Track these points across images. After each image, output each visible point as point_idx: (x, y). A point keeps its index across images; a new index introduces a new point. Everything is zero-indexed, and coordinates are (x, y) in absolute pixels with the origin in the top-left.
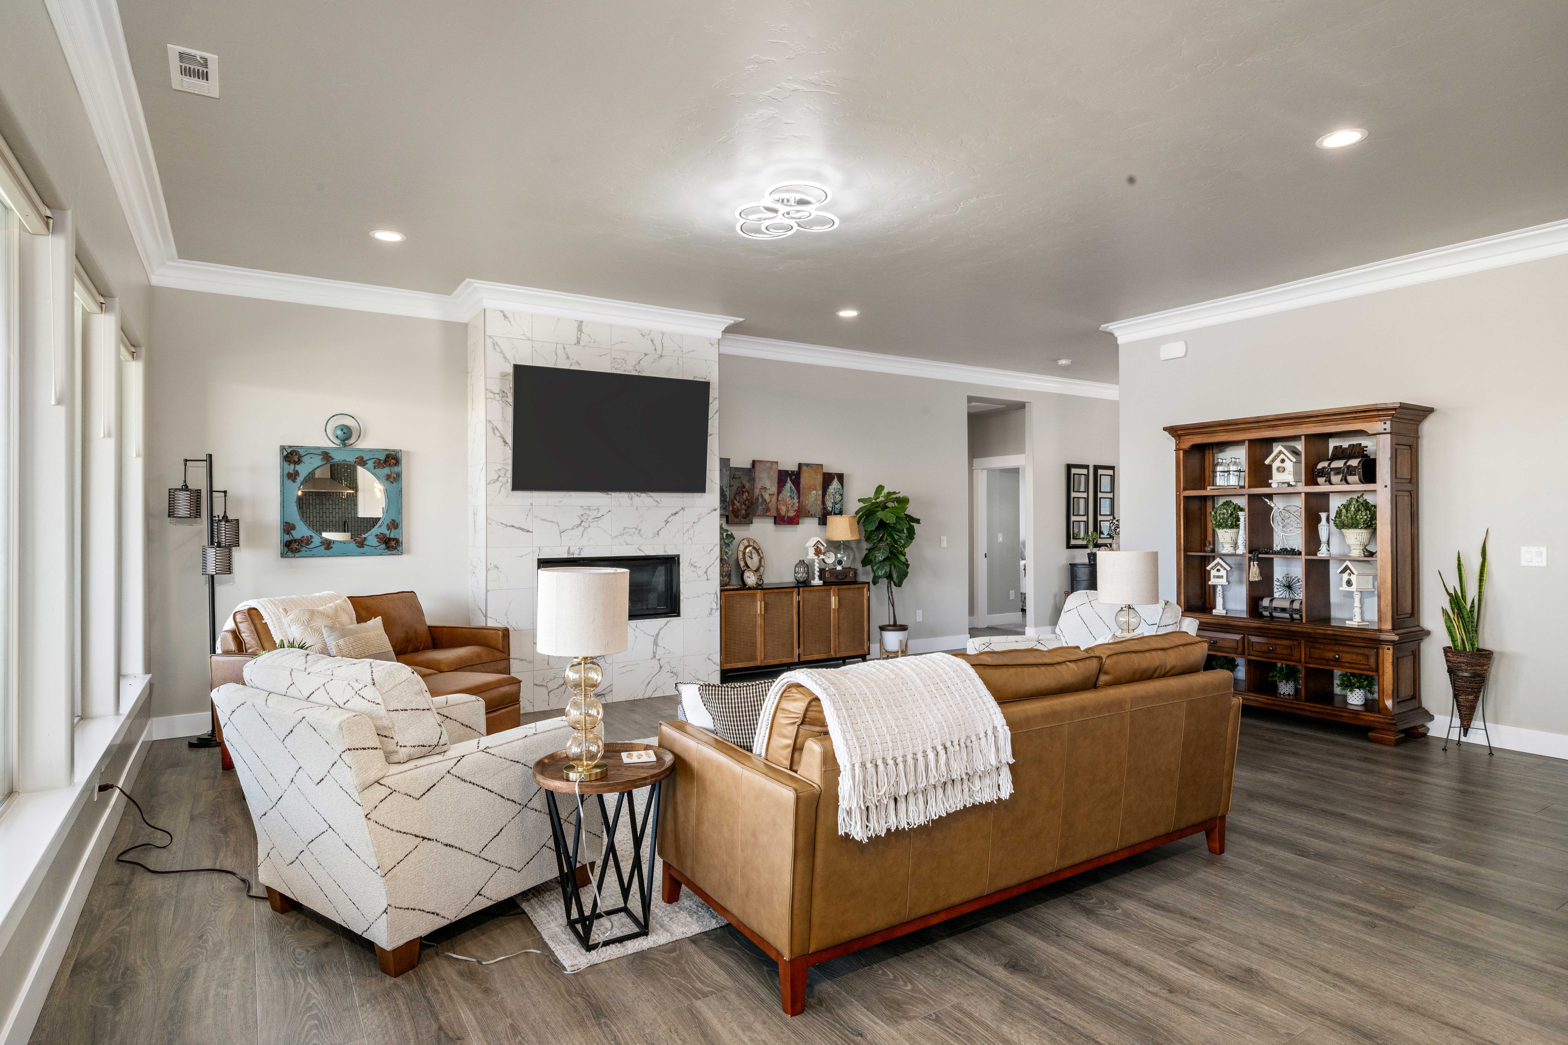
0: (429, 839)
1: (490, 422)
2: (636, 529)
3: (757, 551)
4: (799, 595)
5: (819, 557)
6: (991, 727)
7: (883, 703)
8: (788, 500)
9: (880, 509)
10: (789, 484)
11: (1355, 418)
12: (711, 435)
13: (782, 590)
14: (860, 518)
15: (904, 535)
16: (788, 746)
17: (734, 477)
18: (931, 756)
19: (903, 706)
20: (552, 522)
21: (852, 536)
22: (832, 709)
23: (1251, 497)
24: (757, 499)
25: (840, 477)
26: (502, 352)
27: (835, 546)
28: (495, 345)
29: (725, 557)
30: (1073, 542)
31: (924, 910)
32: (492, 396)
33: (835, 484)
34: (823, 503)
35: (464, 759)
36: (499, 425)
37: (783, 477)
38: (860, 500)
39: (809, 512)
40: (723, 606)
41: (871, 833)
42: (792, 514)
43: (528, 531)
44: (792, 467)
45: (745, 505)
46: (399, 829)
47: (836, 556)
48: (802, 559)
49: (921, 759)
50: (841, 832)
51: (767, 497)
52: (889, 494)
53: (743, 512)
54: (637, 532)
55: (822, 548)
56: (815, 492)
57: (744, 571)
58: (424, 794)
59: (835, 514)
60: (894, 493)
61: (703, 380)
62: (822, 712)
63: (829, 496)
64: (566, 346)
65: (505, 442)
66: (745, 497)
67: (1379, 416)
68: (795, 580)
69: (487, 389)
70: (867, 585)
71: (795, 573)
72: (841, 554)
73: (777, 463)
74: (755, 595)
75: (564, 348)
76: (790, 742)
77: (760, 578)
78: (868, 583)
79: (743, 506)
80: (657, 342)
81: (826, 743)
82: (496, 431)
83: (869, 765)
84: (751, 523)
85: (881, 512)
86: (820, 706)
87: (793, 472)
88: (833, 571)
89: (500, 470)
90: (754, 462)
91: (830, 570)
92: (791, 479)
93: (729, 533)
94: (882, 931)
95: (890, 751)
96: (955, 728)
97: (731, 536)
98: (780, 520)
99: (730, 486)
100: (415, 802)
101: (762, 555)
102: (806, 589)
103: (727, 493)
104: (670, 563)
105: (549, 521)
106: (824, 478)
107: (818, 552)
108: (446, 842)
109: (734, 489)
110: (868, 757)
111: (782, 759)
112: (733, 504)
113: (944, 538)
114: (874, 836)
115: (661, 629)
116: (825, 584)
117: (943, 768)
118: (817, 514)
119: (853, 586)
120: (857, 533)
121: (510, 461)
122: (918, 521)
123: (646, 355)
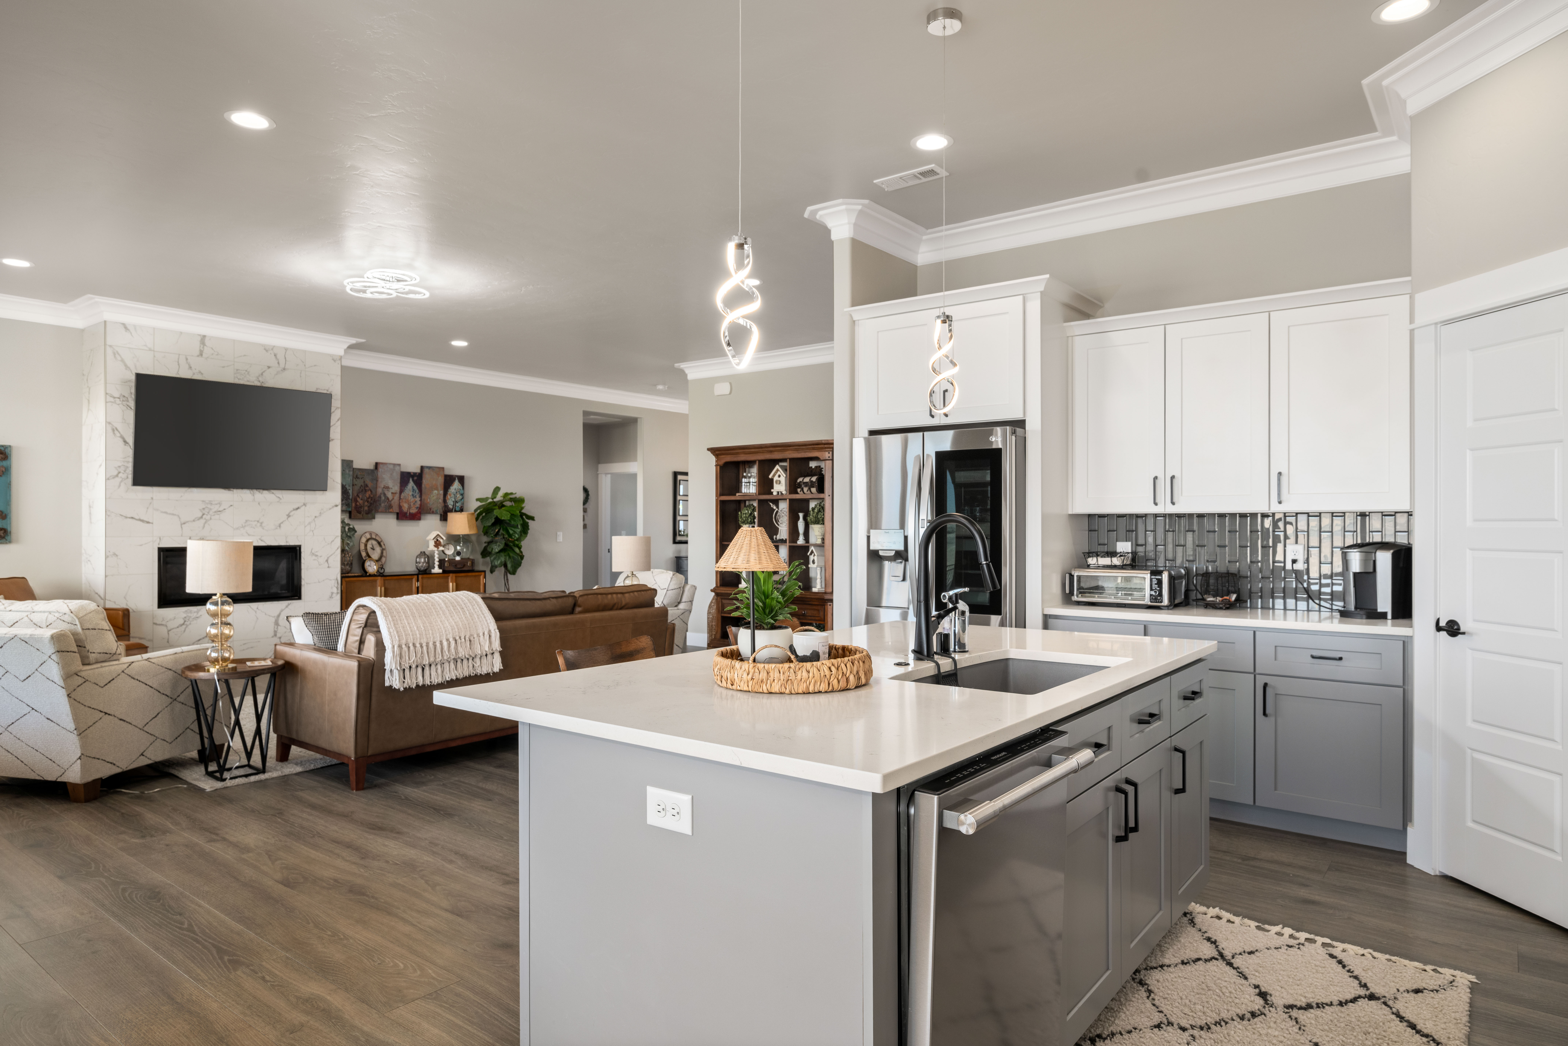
0: (109, 714)
1: (110, 423)
2: (258, 521)
3: (379, 543)
4: (418, 581)
5: (438, 548)
6: (487, 630)
7: (417, 614)
8: (411, 499)
9: (497, 507)
10: (411, 484)
11: (814, 449)
12: (333, 440)
13: (402, 577)
14: (479, 515)
15: (518, 531)
16: (357, 641)
17: (357, 477)
18: (445, 643)
19: (430, 617)
20: (173, 514)
21: (470, 531)
22: (382, 616)
23: (761, 502)
24: (380, 497)
25: (461, 479)
26: (122, 361)
27: (454, 539)
28: (115, 354)
29: (347, 548)
30: (679, 538)
31: (445, 736)
32: (112, 400)
33: (456, 485)
34: (445, 501)
35: (133, 664)
36: (119, 426)
37: (405, 477)
38: (478, 500)
39: (430, 509)
40: (344, 591)
41: (406, 685)
42: (414, 511)
43: (148, 522)
44: (414, 468)
45: (368, 502)
46: (89, 705)
47: (455, 549)
48: (423, 550)
49: (438, 644)
50: (387, 684)
51: (390, 495)
52: (506, 494)
53: (366, 508)
54: (259, 524)
55: (441, 541)
56: (436, 492)
57: (365, 560)
58: (106, 684)
59: (456, 511)
60: (512, 494)
61: (325, 392)
62: (376, 619)
63: (450, 495)
64: (188, 357)
65: (125, 442)
66: (367, 496)
67: (826, 448)
68: (416, 570)
69: (106, 394)
70: (483, 573)
71: (417, 563)
72: (460, 546)
73: (399, 465)
74: (376, 581)
75: (187, 359)
76: (358, 638)
77: (382, 567)
78: (485, 572)
79: (366, 503)
80: (281, 357)
81: (378, 635)
82: (116, 432)
83: (404, 646)
84: (374, 518)
85: (498, 510)
86: (376, 616)
87: (415, 474)
88: (452, 561)
89: (119, 467)
90: (377, 464)
91: (449, 560)
92: (413, 480)
93: (351, 527)
94: (416, 747)
95: (418, 639)
96: (463, 629)
97: (353, 530)
98: (402, 516)
99: (353, 485)
100: (101, 689)
101: (383, 547)
102: (425, 576)
103: (350, 492)
104: (292, 553)
105: (170, 514)
106: (445, 480)
107: (437, 544)
108: (121, 717)
109: (357, 488)
110: (404, 642)
111: (353, 649)
112: (356, 501)
113: (560, 534)
114: (408, 687)
115: (282, 611)
116: (444, 572)
117: (453, 650)
118: (438, 511)
119: (470, 574)
120: (475, 528)
121: (131, 459)
122: (532, 518)
123: (269, 367)
